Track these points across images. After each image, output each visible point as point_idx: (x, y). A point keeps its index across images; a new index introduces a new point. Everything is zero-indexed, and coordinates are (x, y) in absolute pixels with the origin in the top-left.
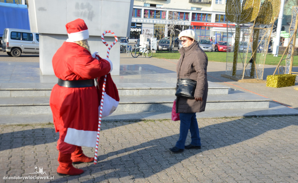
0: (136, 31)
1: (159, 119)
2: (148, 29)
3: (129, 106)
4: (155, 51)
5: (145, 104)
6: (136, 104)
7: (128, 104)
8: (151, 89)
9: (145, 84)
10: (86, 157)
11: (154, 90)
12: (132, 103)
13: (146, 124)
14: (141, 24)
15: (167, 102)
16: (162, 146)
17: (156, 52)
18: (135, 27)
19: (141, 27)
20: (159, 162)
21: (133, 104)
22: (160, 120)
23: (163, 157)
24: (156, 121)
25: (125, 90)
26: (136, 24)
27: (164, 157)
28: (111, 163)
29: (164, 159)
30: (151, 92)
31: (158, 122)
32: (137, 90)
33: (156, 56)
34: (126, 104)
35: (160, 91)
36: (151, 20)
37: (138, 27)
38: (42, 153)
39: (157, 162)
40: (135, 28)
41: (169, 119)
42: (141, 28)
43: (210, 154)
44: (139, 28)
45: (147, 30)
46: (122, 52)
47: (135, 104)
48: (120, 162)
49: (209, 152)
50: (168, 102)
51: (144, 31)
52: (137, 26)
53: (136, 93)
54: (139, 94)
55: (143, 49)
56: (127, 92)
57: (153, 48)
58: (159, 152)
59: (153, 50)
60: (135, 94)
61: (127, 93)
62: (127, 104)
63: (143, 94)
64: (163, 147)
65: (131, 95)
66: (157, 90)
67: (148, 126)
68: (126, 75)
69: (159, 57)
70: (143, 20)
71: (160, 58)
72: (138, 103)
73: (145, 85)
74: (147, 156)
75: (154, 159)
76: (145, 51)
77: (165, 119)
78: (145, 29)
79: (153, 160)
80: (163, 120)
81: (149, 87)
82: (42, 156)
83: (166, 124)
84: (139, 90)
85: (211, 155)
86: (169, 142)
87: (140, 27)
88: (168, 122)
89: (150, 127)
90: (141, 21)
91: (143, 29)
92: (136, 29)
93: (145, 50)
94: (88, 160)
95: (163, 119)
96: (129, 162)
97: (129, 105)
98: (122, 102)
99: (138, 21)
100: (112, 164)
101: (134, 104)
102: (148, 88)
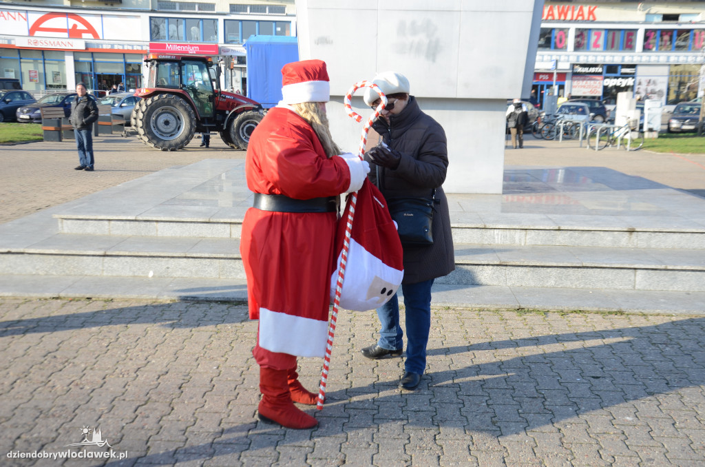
0: (618, 84)
1: (560, 308)
2: (653, 78)
3: (490, 272)
4: (655, 135)
5: (532, 269)
6: (510, 266)
7: (487, 265)
8: (559, 230)
9: (550, 216)
10: (305, 391)
11: (569, 232)
12: (498, 263)
13: (521, 318)
14: (633, 66)
15: (593, 265)
16: (532, 380)
17: (659, 137)
18: (618, 75)
19: (634, 74)
20: (498, 424)
21: (501, 267)
22: (562, 311)
23: (518, 410)
24: (550, 314)
25: (492, 231)
26: (619, 67)
27: (520, 411)
28: (376, 412)
29: (517, 416)
30: (561, 238)
31: (557, 316)
32: (524, 232)
33: (653, 146)
34: (484, 265)
35: (586, 235)
36: (662, 57)
37: (625, 76)
38: (234, 370)
39: (494, 423)
40: (617, 78)
41: (589, 309)
42: (633, 78)
43: (658, 419)
44: (627, 78)
45: (650, 81)
46: (568, 136)
47: (506, 266)
48: (400, 412)
49: (658, 411)
50: (596, 265)
51: (640, 84)
52: (622, 74)
53: (520, 239)
54: (528, 241)
55: (620, 128)
56: (498, 234)
57: (651, 126)
58: (513, 397)
59: (651, 130)
60: (517, 241)
61: (496, 237)
62: (486, 267)
63: (539, 243)
64: (532, 385)
65: (508, 242)
66: (577, 233)
67: (521, 325)
68: (521, 192)
69: (660, 149)
70: (641, 56)
71: (661, 152)
72: (514, 264)
73: (550, 219)
74: (475, 404)
75: (492, 415)
76: (625, 134)
77: (576, 309)
78: (644, 80)
79: (487, 418)
80: (572, 312)
81: (556, 224)
82: (229, 379)
83: (575, 323)
84: (528, 231)
85: (660, 420)
86: (556, 371)
87: (631, 74)
88: (583, 319)
89: (527, 327)
90: (635, 60)
91: (638, 78)
92: (620, 80)
93: (623, 131)
94: (307, 400)
95: (572, 308)
96: (421, 414)
97: (491, 267)
98: (472, 260)
99: (627, 61)
100: (375, 417)
101: (504, 268)
102: (551, 228)
